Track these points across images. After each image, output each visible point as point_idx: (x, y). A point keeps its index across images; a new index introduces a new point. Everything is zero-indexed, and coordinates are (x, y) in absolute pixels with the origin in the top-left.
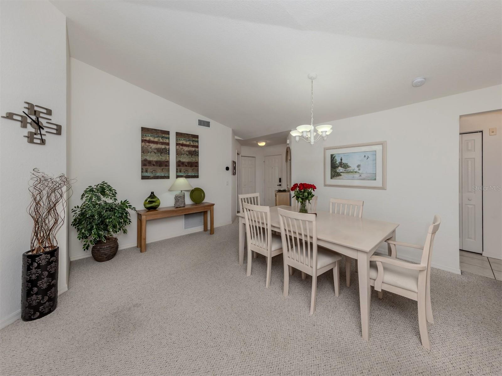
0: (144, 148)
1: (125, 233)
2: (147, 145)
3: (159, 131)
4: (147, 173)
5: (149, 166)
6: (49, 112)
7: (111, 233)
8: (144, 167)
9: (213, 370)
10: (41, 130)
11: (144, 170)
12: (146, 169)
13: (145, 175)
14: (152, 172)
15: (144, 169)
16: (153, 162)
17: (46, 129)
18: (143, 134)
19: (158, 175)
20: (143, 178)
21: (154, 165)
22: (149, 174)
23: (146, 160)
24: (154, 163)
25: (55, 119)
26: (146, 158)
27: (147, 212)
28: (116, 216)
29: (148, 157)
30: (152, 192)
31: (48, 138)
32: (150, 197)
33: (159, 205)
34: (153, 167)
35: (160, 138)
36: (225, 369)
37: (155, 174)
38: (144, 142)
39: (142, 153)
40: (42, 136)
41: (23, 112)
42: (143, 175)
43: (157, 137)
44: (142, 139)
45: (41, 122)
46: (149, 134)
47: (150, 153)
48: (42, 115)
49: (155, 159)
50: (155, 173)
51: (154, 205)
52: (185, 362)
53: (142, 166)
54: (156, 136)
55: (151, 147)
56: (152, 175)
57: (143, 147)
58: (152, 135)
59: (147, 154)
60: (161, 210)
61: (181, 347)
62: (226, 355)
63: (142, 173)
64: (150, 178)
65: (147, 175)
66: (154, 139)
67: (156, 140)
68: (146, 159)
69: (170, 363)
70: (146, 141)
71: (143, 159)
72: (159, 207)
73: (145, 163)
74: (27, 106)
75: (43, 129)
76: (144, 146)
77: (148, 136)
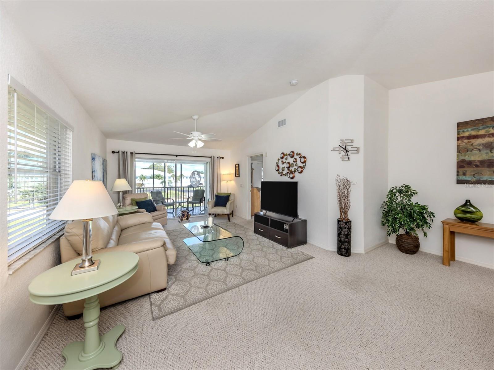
0: (461, 147)
1: (426, 237)
2: (465, 143)
3: (488, 120)
4: (466, 176)
5: (468, 167)
6: (352, 141)
7: (416, 232)
8: (461, 170)
9: (341, 342)
10: (348, 153)
11: (461, 173)
12: (463, 171)
13: (463, 179)
14: (474, 175)
15: (460, 171)
16: (476, 162)
17: (350, 152)
18: (459, 130)
19: (485, 179)
20: (459, 182)
21: (477, 166)
22: (469, 178)
23: (463, 161)
24: (478, 164)
25: (355, 144)
26: (462, 158)
27: (458, 223)
28: (405, 215)
29: (467, 156)
30: (467, 200)
31: (351, 156)
32: (464, 205)
33: (480, 219)
34: (476, 168)
35: (490, 128)
36: (345, 351)
37: (480, 178)
38: (460, 140)
39: (457, 152)
40: (349, 156)
41: (339, 145)
42: (458, 179)
43: (484, 128)
44: (458, 136)
45: (348, 148)
46: (469, 128)
47: (471, 151)
48: (348, 144)
49: (480, 159)
50: (480, 176)
51: (470, 217)
52: (341, 322)
53: (457, 168)
54: (482, 128)
55: (472, 144)
56: (474, 179)
57: (459, 145)
58: (474, 128)
59: (465, 153)
60: (483, 226)
61: (352, 318)
62: (358, 353)
63: (458, 177)
64: (470, 182)
65: (466, 179)
66: (478, 132)
67: (482, 132)
68: (464, 159)
69: (336, 314)
70: (463, 138)
71: (460, 160)
72: (480, 222)
73: (462, 165)
74: (341, 141)
75: (348, 152)
76: (461, 144)
77: (468, 131)
